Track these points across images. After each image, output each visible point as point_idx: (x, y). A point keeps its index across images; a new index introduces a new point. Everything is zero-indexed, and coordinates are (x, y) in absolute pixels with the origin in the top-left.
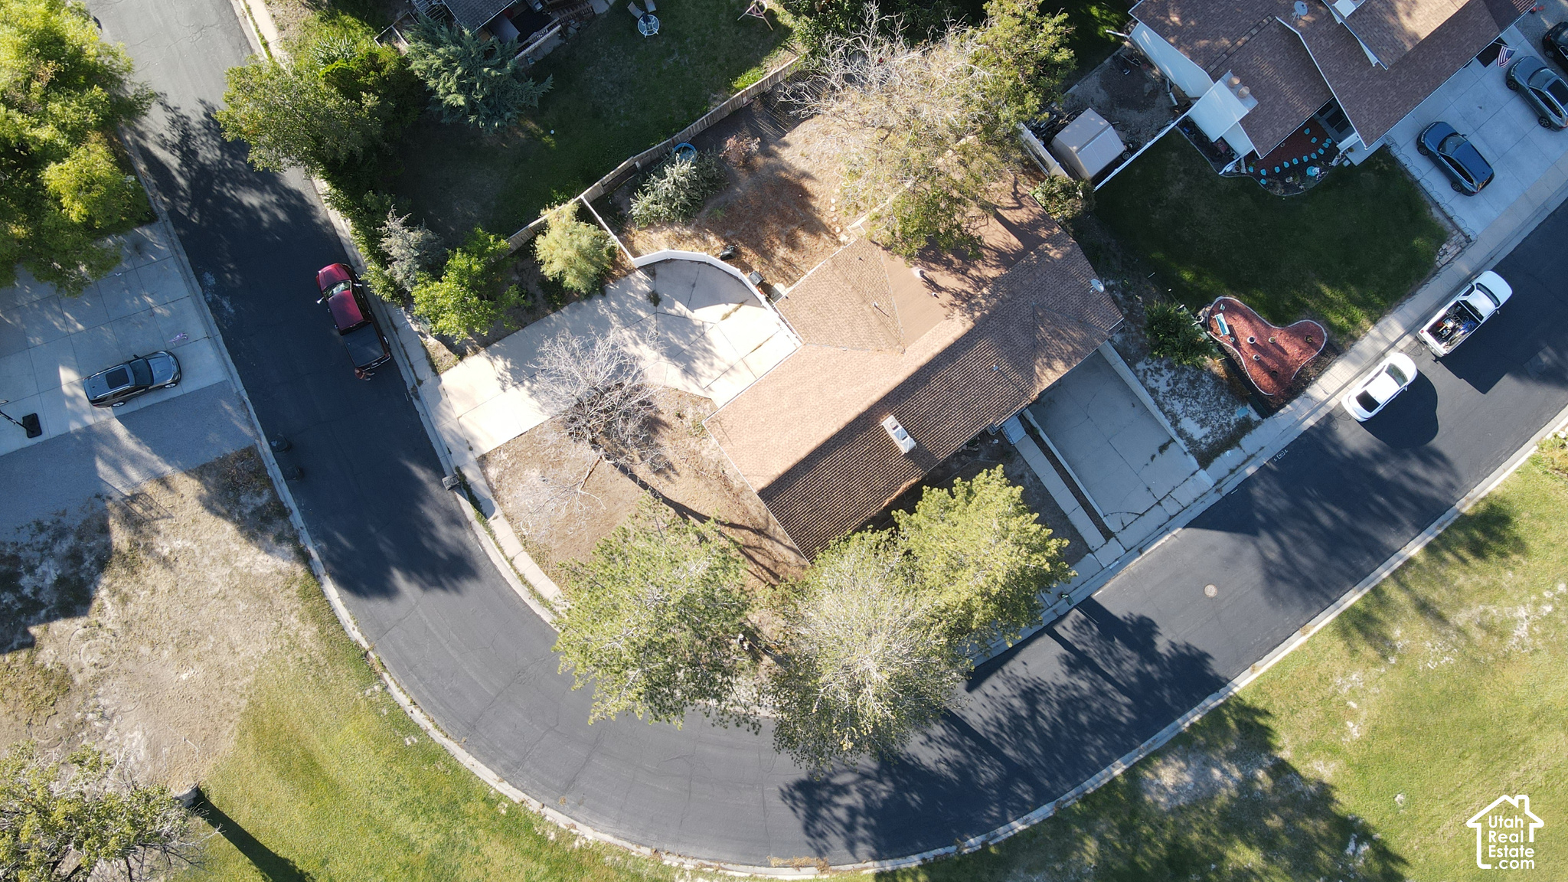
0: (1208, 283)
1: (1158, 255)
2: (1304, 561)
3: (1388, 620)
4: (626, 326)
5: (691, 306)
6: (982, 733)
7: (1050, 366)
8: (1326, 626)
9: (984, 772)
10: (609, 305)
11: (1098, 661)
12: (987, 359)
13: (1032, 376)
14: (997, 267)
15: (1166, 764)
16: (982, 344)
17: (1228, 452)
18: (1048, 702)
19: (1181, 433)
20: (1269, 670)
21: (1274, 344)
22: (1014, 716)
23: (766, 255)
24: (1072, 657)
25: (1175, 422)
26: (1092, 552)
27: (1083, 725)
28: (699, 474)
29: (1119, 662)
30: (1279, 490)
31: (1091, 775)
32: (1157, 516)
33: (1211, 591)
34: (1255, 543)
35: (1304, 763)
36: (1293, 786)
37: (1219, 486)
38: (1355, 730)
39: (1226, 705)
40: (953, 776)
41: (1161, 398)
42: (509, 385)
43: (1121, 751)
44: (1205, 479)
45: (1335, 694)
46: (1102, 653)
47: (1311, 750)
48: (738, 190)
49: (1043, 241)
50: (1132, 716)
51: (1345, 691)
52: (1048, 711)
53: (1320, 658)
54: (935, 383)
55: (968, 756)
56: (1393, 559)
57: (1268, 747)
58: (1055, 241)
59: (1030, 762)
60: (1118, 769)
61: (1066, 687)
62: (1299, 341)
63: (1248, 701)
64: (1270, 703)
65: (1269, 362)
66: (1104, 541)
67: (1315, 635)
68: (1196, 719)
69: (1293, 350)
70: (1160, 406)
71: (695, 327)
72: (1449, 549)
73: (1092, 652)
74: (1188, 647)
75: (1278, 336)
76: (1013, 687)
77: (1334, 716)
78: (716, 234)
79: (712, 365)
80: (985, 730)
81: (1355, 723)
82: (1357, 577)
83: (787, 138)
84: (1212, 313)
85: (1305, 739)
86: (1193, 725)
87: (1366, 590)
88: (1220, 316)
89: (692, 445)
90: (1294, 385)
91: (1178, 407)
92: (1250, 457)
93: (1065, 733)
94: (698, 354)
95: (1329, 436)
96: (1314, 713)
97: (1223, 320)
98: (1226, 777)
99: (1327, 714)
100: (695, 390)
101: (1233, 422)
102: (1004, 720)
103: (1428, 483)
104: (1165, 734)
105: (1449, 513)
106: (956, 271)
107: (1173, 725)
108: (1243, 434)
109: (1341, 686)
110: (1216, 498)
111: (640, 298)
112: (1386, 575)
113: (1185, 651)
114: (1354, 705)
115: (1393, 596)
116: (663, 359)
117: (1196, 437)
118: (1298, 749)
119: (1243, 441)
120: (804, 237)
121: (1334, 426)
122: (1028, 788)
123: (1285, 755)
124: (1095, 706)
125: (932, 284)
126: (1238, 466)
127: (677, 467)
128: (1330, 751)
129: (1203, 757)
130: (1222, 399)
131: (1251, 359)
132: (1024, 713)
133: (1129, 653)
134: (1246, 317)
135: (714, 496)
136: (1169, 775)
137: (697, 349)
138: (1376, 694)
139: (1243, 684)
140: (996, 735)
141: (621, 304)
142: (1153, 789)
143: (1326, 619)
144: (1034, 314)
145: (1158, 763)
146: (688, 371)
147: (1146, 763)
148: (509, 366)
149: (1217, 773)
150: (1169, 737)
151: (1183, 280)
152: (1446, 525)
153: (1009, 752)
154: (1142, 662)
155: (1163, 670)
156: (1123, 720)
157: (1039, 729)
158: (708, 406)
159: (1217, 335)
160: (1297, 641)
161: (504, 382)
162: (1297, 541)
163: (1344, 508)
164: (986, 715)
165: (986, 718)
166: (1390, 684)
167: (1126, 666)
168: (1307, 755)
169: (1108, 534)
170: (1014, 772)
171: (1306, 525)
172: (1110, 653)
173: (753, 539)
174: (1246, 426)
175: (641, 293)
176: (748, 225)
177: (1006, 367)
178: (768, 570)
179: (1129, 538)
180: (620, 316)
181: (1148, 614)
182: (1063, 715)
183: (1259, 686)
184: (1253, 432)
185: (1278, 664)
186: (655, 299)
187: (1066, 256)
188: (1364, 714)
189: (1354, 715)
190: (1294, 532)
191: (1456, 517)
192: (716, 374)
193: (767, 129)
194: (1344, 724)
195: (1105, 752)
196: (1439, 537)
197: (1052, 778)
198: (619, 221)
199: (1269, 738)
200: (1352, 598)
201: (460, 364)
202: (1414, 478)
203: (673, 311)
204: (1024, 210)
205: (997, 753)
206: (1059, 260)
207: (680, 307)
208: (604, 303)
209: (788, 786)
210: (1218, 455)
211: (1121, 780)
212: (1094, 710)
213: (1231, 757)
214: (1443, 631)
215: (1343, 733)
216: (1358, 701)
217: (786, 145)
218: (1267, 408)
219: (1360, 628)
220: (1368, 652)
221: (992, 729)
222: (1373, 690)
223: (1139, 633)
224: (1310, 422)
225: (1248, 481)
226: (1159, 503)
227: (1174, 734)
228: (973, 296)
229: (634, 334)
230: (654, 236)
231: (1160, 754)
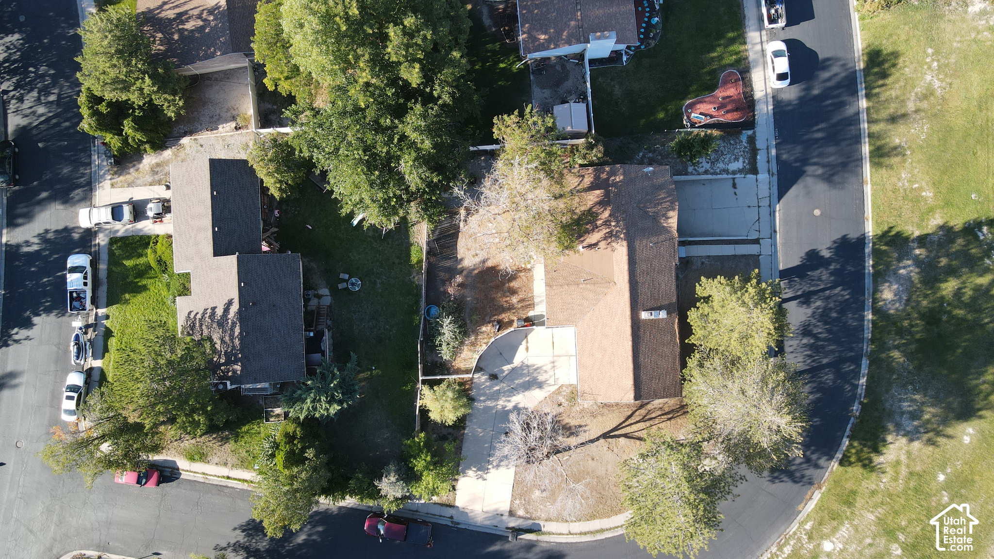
0: (671, 107)
1: (642, 121)
2: (832, 159)
3: (888, 140)
4: (497, 400)
5: (510, 362)
6: (808, 368)
7: (668, 218)
8: (871, 171)
9: (827, 379)
10: (481, 401)
11: (812, 289)
12: (646, 246)
13: (667, 230)
14: (605, 209)
15: (881, 292)
16: (637, 244)
17: (758, 157)
18: (815, 326)
19: (734, 173)
20: (872, 212)
21: (724, 98)
22: (810, 347)
23: (511, 308)
24: (801, 299)
25: (727, 171)
26: (760, 255)
27: (837, 317)
28: (594, 416)
29: (820, 279)
30: (792, 146)
31: (863, 330)
32: (765, 212)
33: (817, 212)
34: (808, 176)
35: (927, 228)
36: (934, 241)
37: (771, 173)
38: (928, 194)
39: (874, 244)
40: (818, 395)
41: (712, 171)
42: (485, 476)
43: (862, 309)
44: (763, 176)
45: (905, 190)
46: (810, 284)
47: (923, 220)
48: (468, 299)
49: (608, 179)
50: (848, 291)
51: (907, 184)
52: (819, 329)
53: (884, 185)
54: (640, 279)
55: (814, 382)
56: (861, 116)
57: (907, 239)
58: (613, 173)
59: (837, 354)
60: (869, 316)
61: (814, 313)
62: (730, 86)
63: (879, 233)
64: (888, 223)
65: (729, 107)
66: (758, 245)
67: (871, 179)
68: (871, 262)
69: (731, 91)
70: (715, 173)
71: (521, 367)
72: (874, 88)
73: (807, 288)
74: (835, 242)
75: (720, 93)
76: (797, 337)
77: (916, 199)
78: (483, 325)
79: (546, 372)
80: (807, 365)
81: (925, 191)
82: (857, 139)
83: (459, 257)
84: (688, 117)
85: (916, 220)
86: (873, 266)
87: (867, 140)
88: (693, 115)
89: (578, 409)
90: (748, 103)
91: (721, 165)
92: (768, 149)
93: (835, 329)
94: (535, 375)
95: (782, 104)
96: (907, 206)
97: (696, 115)
98: (907, 269)
99: (912, 200)
100: (553, 389)
101: (746, 145)
102: (809, 353)
103: (836, 75)
104: (868, 282)
105: (858, 75)
106: (593, 230)
107: (866, 275)
108: (755, 144)
109: (904, 185)
110: (775, 178)
111: (488, 384)
112: (866, 125)
113: (836, 245)
114: (916, 186)
115: (878, 130)
116: (526, 393)
117: (741, 167)
118: (919, 226)
119: (758, 146)
120: (514, 284)
121: (780, 98)
122: (848, 364)
123: (917, 233)
124: (831, 305)
125: (591, 246)
126: (768, 157)
127: (583, 424)
128: (930, 212)
129: (891, 272)
130: (732, 142)
131: (723, 115)
132: (812, 341)
133: (819, 271)
134: (701, 102)
135: (610, 416)
136: (887, 294)
137: (533, 373)
138: (918, 172)
139: (870, 229)
140: (813, 361)
141: (484, 394)
142: (889, 306)
143: (867, 168)
144: (640, 209)
145: (878, 295)
146: (540, 385)
147: (875, 301)
148: (475, 469)
149: (902, 271)
150: (871, 281)
151: (662, 119)
152: (863, 79)
153: (825, 361)
154: (827, 269)
155: (837, 261)
156: (847, 297)
157: (824, 340)
158: (564, 388)
159: (700, 122)
160: (868, 189)
161: (481, 477)
162: (820, 155)
163: (822, 122)
164: (800, 359)
165: (802, 360)
166: (919, 162)
167: (824, 278)
168: (924, 224)
169: (757, 241)
170: (835, 365)
171: (816, 146)
172: (813, 280)
173: (643, 412)
174: (752, 140)
175: (486, 381)
176: (490, 307)
177: (655, 239)
178: (663, 415)
179: (765, 233)
180: (490, 400)
181: (807, 250)
182: (826, 323)
183: (877, 222)
184: (757, 138)
185: (873, 206)
186: (494, 377)
187: (624, 174)
188: (924, 184)
189: (921, 189)
190: (815, 153)
191: (862, 74)
192: (551, 373)
193: (448, 264)
194: (922, 197)
195: (856, 316)
196: (866, 88)
197: (851, 350)
198: (444, 368)
199: (904, 235)
200: (866, 149)
201: (457, 492)
202: (829, 79)
203: (506, 372)
204: (586, 176)
205: (823, 367)
206: (624, 179)
207: (507, 368)
208: (478, 403)
209: (769, 476)
210: (756, 163)
211: (875, 318)
212: (834, 307)
213: (899, 260)
214: (912, 120)
215: (925, 199)
216: (916, 182)
217: (462, 260)
218: (750, 124)
219: (882, 156)
220: (895, 160)
221: (809, 361)
222: (916, 171)
223: (813, 259)
224: (771, 107)
225: (778, 157)
226: (759, 207)
227: (871, 278)
228: (611, 231)
229: (504, 399)
230: (462, 356)
231: (876, 290)
